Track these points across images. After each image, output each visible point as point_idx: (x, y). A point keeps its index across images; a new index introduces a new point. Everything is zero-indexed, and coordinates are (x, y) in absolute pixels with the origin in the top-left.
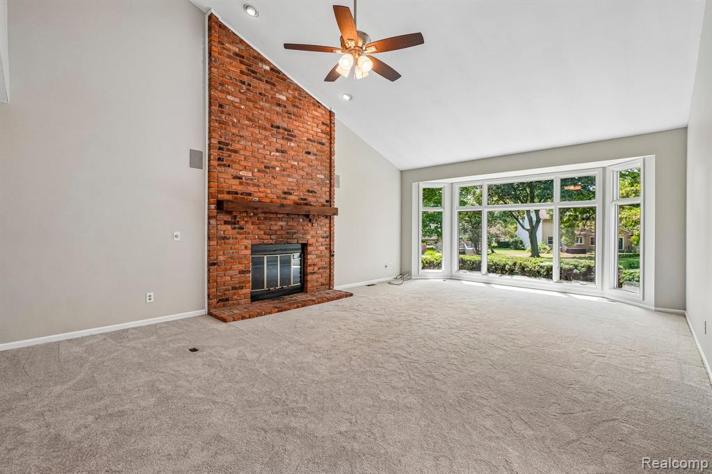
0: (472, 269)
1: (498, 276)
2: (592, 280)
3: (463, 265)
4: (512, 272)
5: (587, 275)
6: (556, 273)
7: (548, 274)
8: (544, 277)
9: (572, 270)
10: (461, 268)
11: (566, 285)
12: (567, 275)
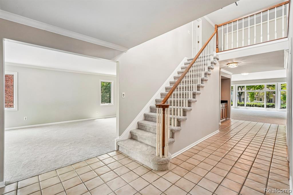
0: (242, 106)
1: (249, 107)
2: (274, 107)
3: (238, 105)
4: (253, 106)
5: (273, 106)
6: (265, 106)
7: (263, 106)
8: (262, 107)
9: (269, 105)
10: (238, 106)
11: (268, 109)
12: (268, 106)
